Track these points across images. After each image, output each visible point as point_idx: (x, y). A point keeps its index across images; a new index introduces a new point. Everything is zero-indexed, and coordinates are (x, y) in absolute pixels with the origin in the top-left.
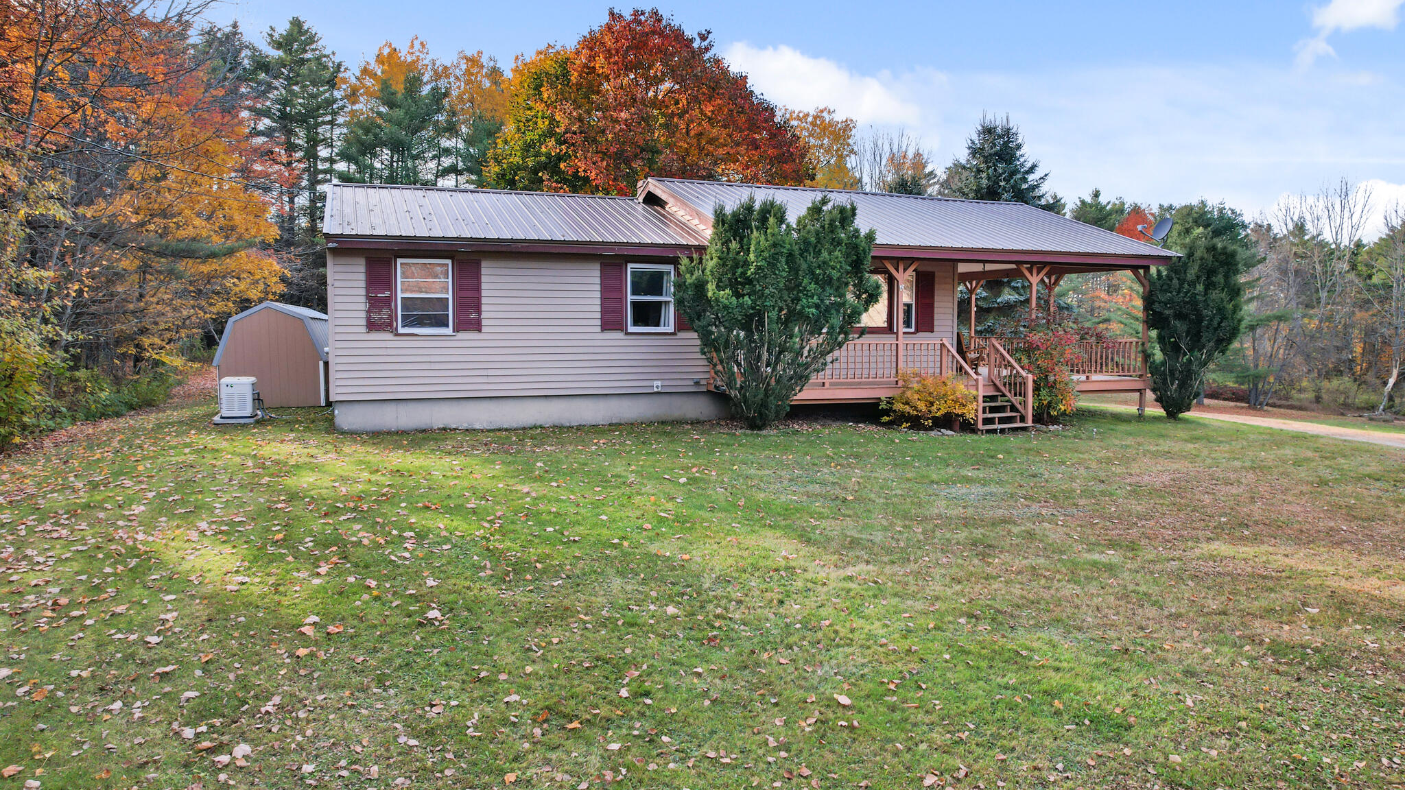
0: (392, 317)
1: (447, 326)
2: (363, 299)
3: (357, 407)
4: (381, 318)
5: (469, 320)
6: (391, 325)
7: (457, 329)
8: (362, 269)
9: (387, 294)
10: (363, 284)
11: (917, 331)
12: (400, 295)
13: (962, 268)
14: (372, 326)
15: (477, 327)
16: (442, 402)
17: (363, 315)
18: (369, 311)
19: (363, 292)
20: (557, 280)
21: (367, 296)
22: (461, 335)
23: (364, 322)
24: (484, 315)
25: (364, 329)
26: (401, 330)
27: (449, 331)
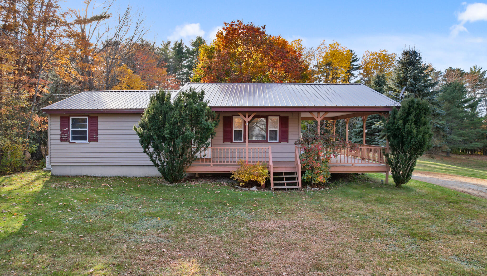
0: (68, 137)
1: (86, 139)
2: (59, 131)
3: (58, 167)
4: (65, 137)
5: (94, 138)
6: (68, 139)
7: (89, 141)
8: (59, 120)
9: (67, 129)
10: (59, 126)
11: (280, 142)
12: (71, 129)
13: (303, 115)
14: (62, 140)
15: (96, 140)
16: (85, 166)
17: (59, 136)
18: (61, 135)
19: (59, 128)
20: (123, 123)
21: (61, 130)
22: (91, 143)
23: (59, 138)
24: (99, 136)
25: (59, 141)
26: (71, 141)
27: (87, 141)
